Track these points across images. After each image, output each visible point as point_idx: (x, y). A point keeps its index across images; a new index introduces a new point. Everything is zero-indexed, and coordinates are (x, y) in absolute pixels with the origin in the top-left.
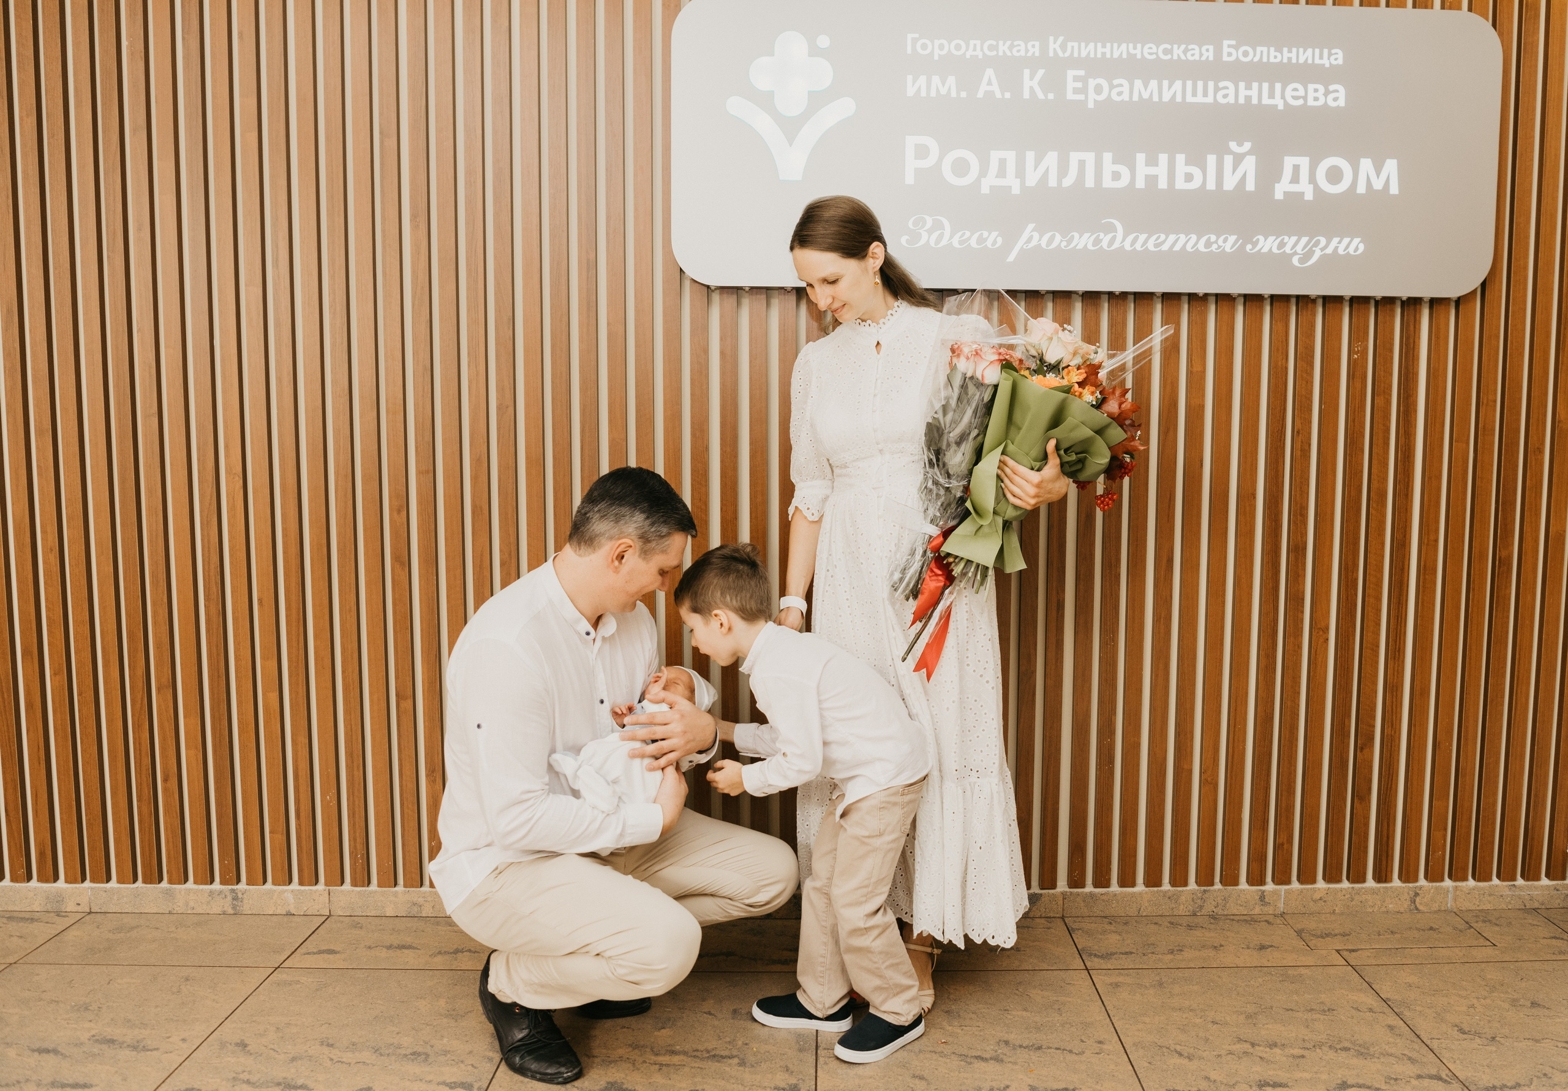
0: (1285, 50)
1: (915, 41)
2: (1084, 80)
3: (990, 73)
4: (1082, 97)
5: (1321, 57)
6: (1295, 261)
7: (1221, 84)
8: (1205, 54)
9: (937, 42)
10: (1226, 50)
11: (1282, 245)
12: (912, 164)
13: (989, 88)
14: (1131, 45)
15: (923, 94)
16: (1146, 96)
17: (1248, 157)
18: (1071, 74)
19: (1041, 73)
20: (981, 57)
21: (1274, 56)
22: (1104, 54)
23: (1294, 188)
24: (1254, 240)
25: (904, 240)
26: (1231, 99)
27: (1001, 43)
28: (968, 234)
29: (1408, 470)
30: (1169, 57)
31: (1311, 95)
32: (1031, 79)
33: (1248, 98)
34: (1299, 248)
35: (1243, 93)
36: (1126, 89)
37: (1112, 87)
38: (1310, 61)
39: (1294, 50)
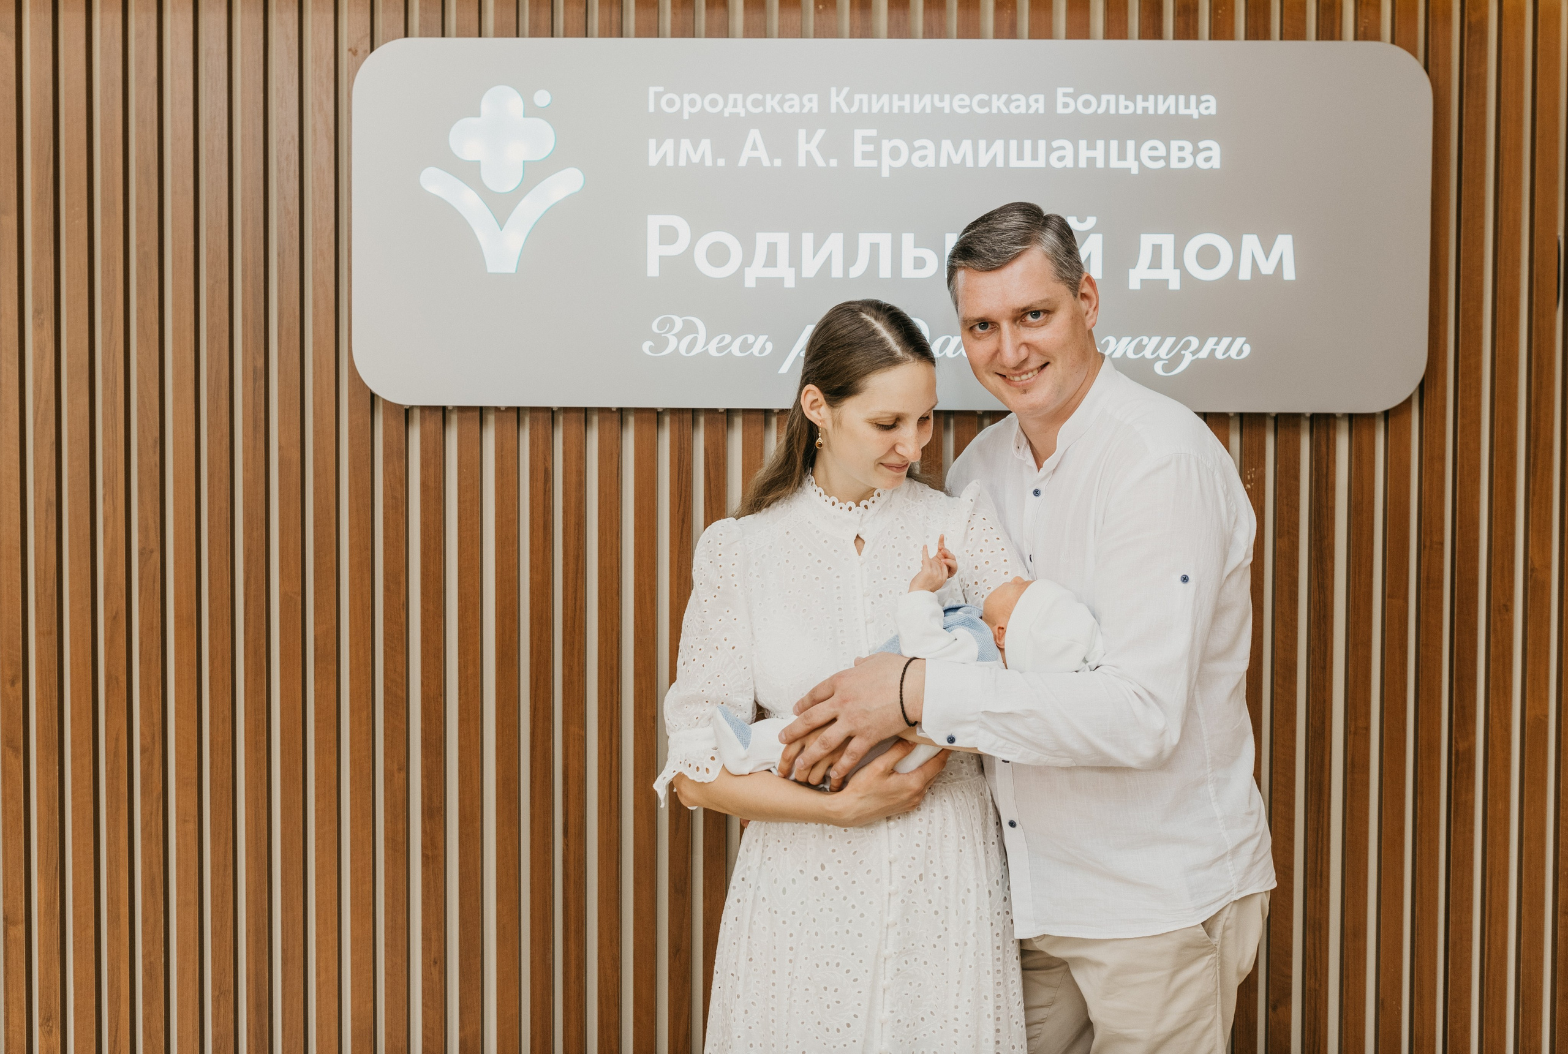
0: (1139, 98)
1: (658, 96)
2: (876, 141)
3: (755, 134)
4: (873, 163)
5: (1187, 106)
6: (1158, 368)
7: (1055, 144)
8: (1035, 106)
9: (687, 98)
10: (1060, 100)
11: (1140, 348)
12: (655, 252)
13: (755, 154)
14: (936, 97)
15: (670, 162)
16: (957, 160)
17: (1092, 236)
18: (859, 134)
19: (820, 133)
20: (743, 114)
21: (1125, 107)
22: (901, 108)
23: (1155, 274)
24: (1103, 342)
25: (646, 346)
26: (1069, 163)
28: (728, 338)
29: (1324, 635)
30: (986, 110)
31: (1175, 154)
32: (808, 141)
33: (1091, 161)
34: (1163, 352)
35: (1084, 153)
36: (931, 152)
37: (912, 150)
38: (1172, 111)
39: (1151, 98)
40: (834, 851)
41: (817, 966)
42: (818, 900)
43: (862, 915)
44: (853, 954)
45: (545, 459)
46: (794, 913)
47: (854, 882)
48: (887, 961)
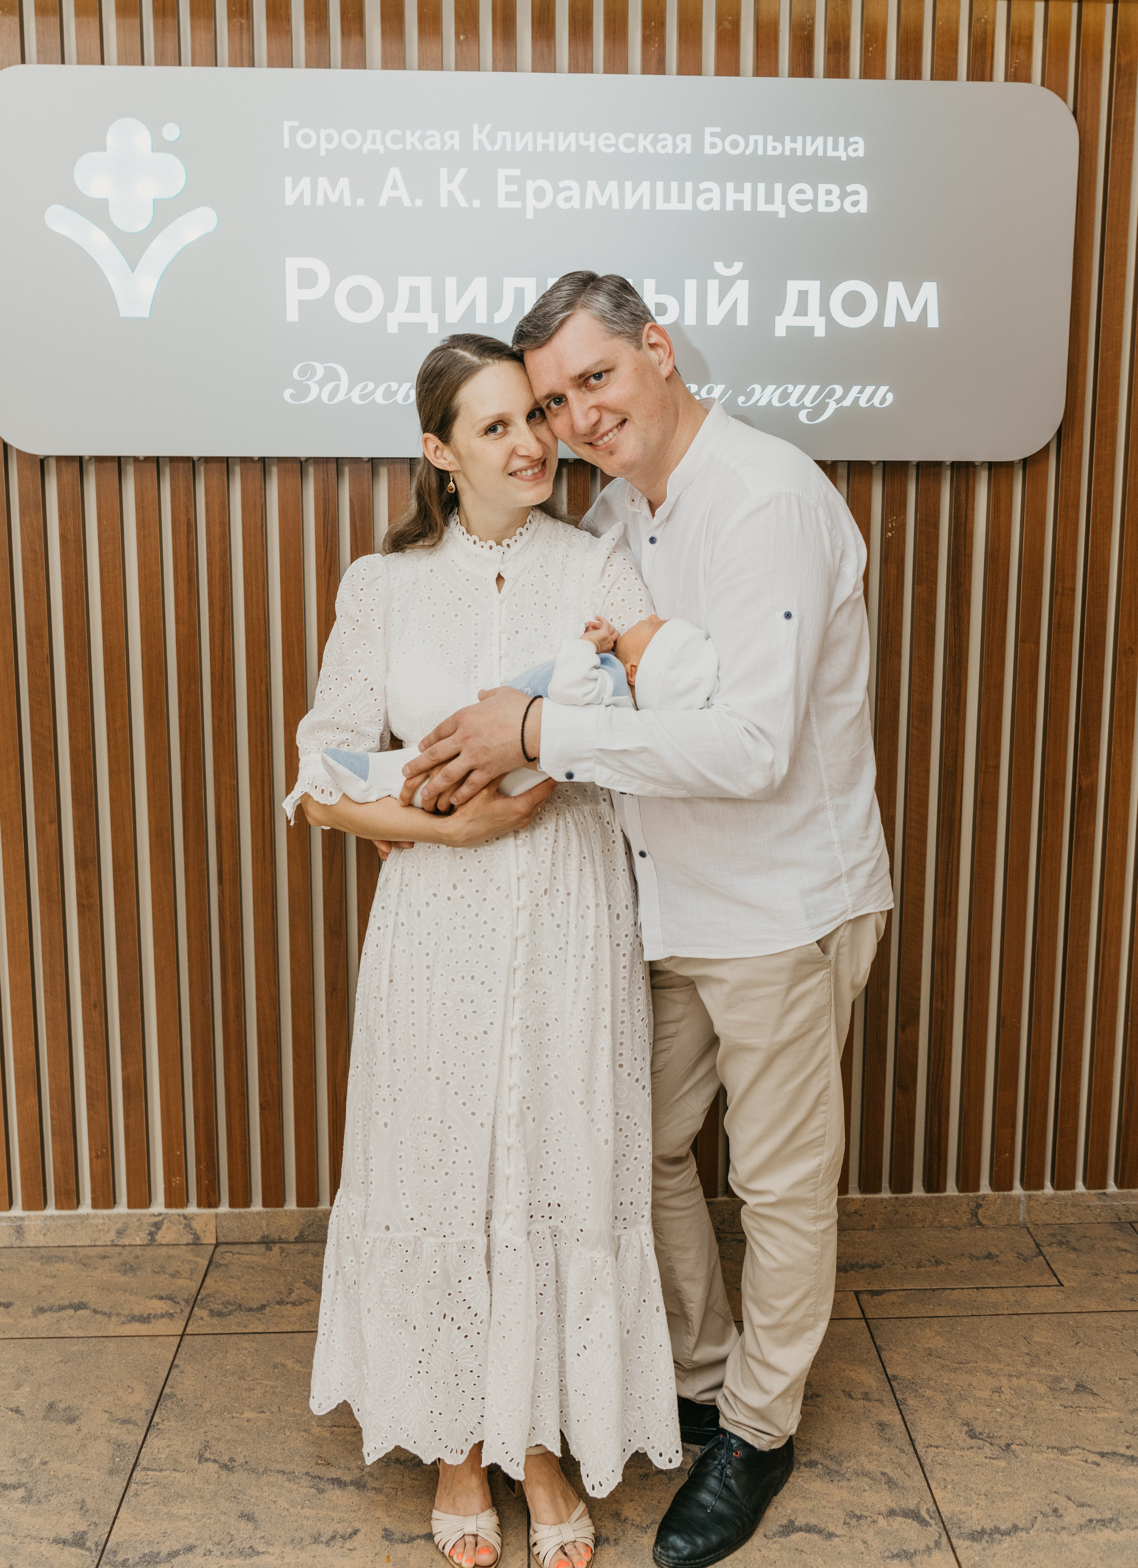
0: (788, 139)
1: (293, 131)
2: (520, 181)
3: (394, 173)
4: (517, 205)
5: (836, 148)
6: (802, 417)
7: (703, 186)
8: (681, 146)
9: (323, 133)
10: (708, 140)
11: (784, 396)
12: (294, 295)
13: (395, 194)
14: (582, 135)
15: (307, 201)
16: (602, 202)
17: (738, 281)
18: (502, 173)
19: (462, 172)
20: (382, 151)
21: (773, 148)
22: (545, 146)
23: (801, 321)
24: (748, 392)
25: (287, 394)
26: (716, 206)
27: (408, 133)
28: (371, 386)
29: (959, 679)
30: (632, 150)
31: (822, 198)
32: (450, 180)
33: (739, 204)
34: (807, 400)
35: (732, 196)
36: (576, 193)
37: (557, 191)
38: (820, 153)
39: (800, 139)
40: (465, 870)
41: (453, 980)
42: (451, 919)
43: (494, 930)
44: (486, 967)
45: (187, 511)
46: (429, 934)
47: (485, 899)
48: (517, 972)
